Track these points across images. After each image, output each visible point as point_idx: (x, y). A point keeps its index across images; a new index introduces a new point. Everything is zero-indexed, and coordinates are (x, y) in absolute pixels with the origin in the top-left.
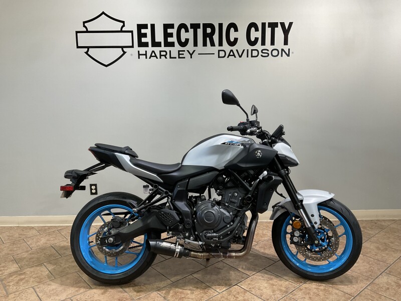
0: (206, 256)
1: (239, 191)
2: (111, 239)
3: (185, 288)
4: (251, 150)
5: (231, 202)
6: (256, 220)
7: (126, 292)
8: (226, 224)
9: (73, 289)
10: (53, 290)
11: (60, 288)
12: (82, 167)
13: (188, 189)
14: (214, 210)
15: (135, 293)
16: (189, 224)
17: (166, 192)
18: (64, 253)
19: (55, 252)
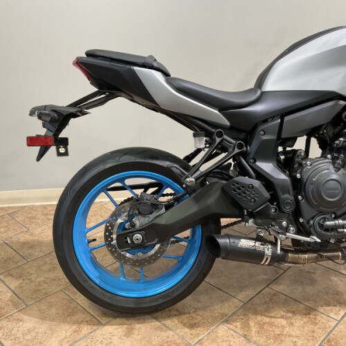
0: (312, 259)
2: (138, 236)
3: (273, 315)
7: (168, 328)
9: (67, 327)
10: (29, 331)
11: (43, 327)
12: (63, 100)
13: (283, 137)
14: (340, 176)
15: (187, 330)
16: (288, 204)
17: (239, 144)
18: (30, 255)
19: (15, 253)
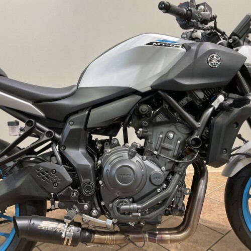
0: (120, 240)
1: (177, 130)
4: (200, 54)
5: (164, 148)
6: (205, 178)
8: (154, 187)
13: (88, 126)
14: (133, 162)
16: (88, 188)
17: (49, 132)
